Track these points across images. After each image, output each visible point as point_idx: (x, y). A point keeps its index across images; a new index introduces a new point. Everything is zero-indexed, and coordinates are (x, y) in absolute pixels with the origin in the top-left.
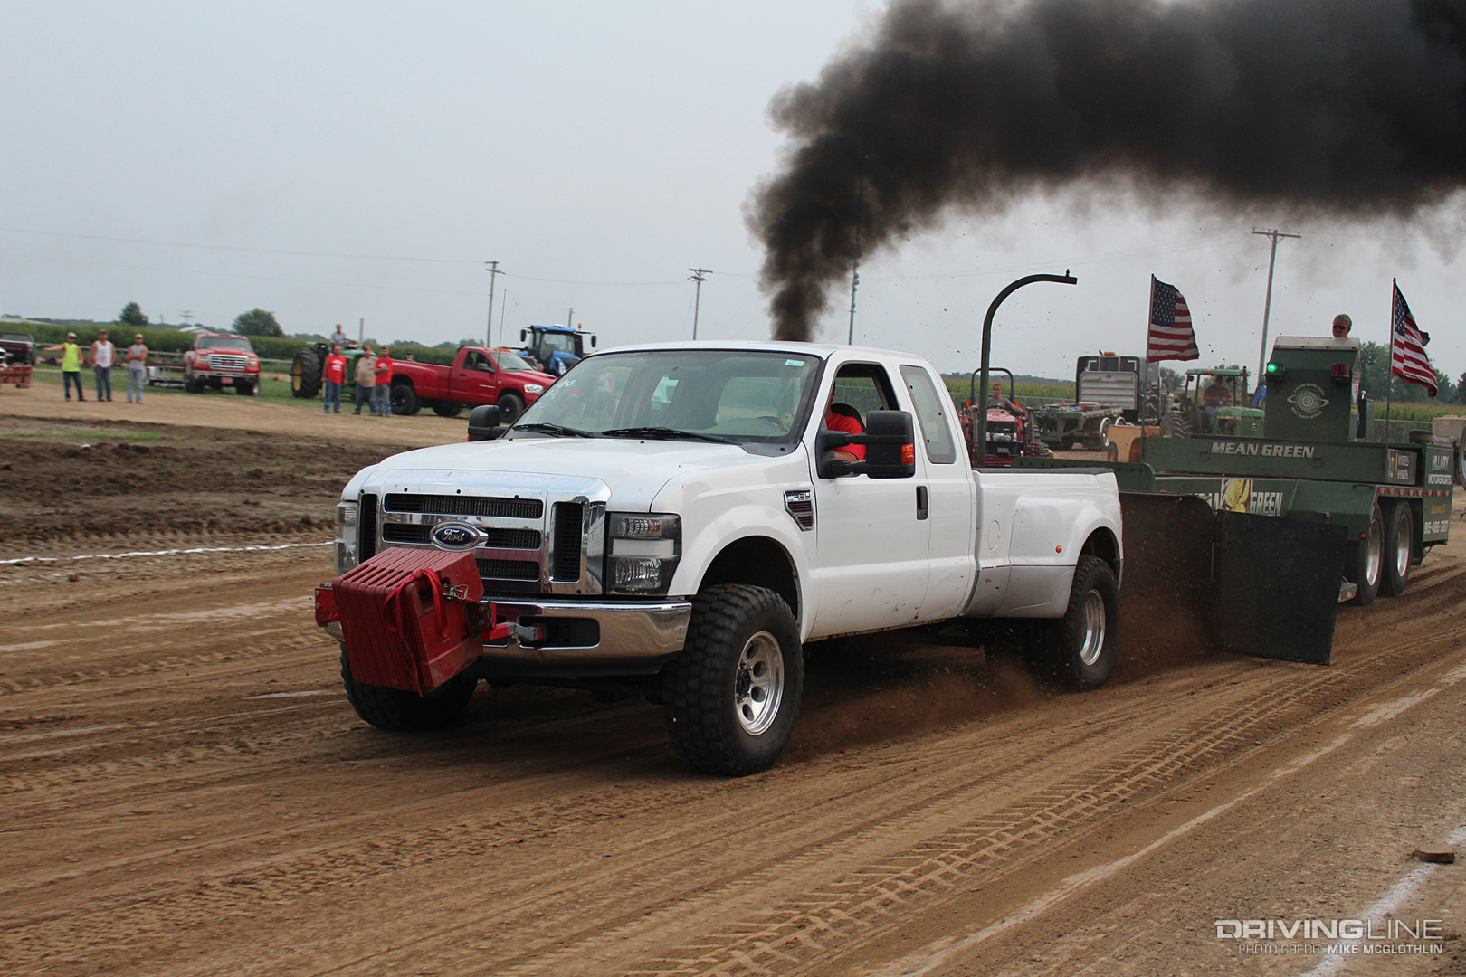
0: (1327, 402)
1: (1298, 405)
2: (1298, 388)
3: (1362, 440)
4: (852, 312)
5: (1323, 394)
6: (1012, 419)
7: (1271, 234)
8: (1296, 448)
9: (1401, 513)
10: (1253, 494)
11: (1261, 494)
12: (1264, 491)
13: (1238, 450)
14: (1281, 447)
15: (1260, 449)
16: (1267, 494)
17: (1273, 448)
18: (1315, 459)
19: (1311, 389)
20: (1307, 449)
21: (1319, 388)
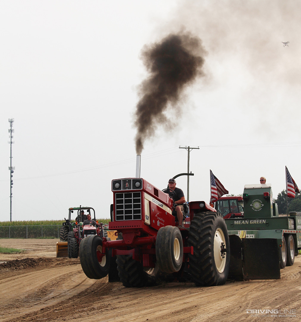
0: (263, 205)
1: (254, 207)
2: (253, 201)
3: (275, 217)
4: (11, 197)
5: (261, 202)
6: (95, 228)
7: (187, 148)
8: (260, 221)
9: (290, 238)
10: (247, 235)
11: (249, 235)
12: (249, 234)
13: (242, 223)
14: (256, 221)
15: (249, 222)
16: (250, 235)
17: (253, 221)
18: (266, 223)
19: (257, 201)
20: (263, 221)
21: (260, 201)
